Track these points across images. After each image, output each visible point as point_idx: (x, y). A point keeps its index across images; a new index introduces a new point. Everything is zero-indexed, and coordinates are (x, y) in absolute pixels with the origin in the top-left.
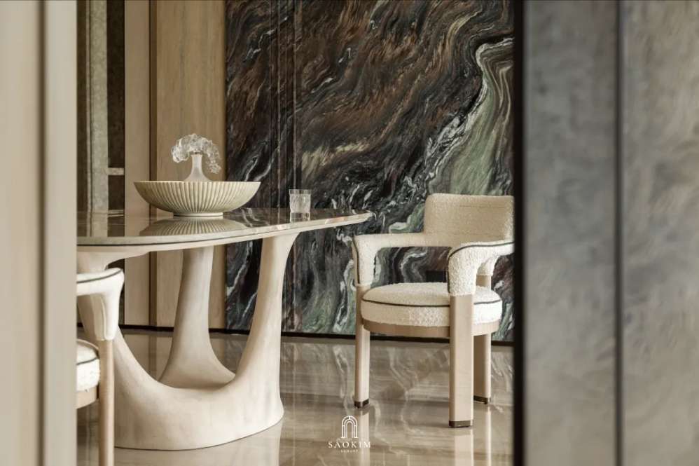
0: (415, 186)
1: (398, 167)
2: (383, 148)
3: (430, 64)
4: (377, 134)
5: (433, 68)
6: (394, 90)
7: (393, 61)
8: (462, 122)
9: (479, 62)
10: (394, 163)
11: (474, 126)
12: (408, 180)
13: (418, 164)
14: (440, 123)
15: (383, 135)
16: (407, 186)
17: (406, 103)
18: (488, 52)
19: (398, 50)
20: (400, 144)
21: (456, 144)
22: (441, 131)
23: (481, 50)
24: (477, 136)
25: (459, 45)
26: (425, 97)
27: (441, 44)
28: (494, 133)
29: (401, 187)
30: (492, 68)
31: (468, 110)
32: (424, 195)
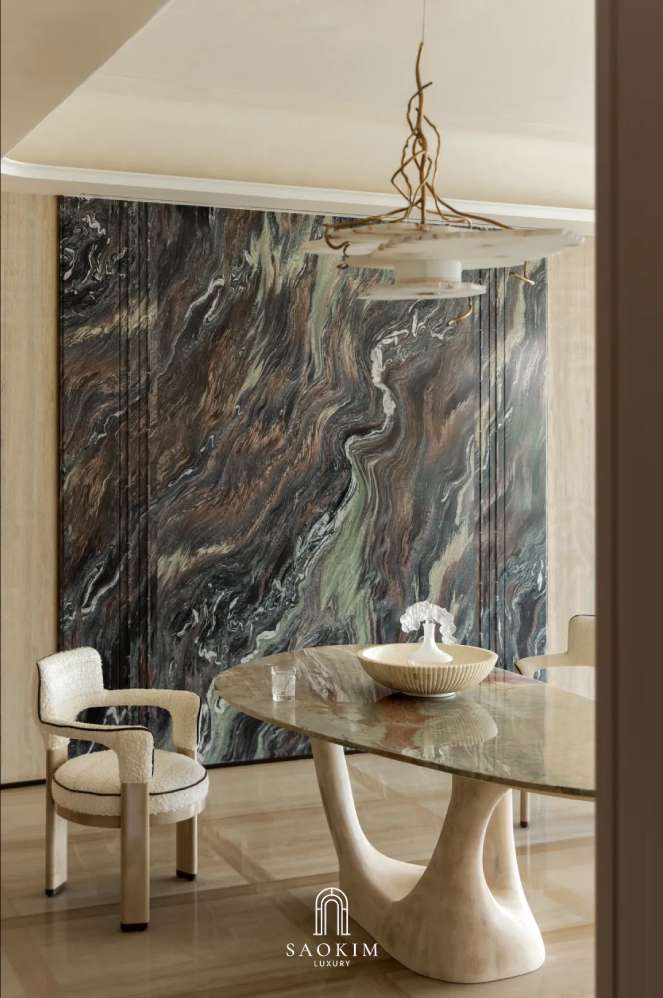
0: (284, 589)
1: (266, 570)
2: (249, 549)
3: (300, 456)
4: (243, 534)
5: (303, 459)
6: (261, 483)
7: (260, 451)
8: (332, 518)
9: (347, 455)
10: (263, 565)
11: (343, 523)
12: (277, 583)
13: (287, 565)
14: (310, 520)
15: (249, 534)
16: (276, 590)
17: (274, 499)
18: (357, 444)
19: (266, 440)
20: (268, 544)
21: (326, 541)
22: (311, 528)
23: (350, 442)
24: (347, 533)
25: (328, 436)
26: (294, 493)
27: (310, 434)
28: (363, 529)
29: (269, 592)
30: (361, 462)
31: (337, 505)
32: (293, 599)
